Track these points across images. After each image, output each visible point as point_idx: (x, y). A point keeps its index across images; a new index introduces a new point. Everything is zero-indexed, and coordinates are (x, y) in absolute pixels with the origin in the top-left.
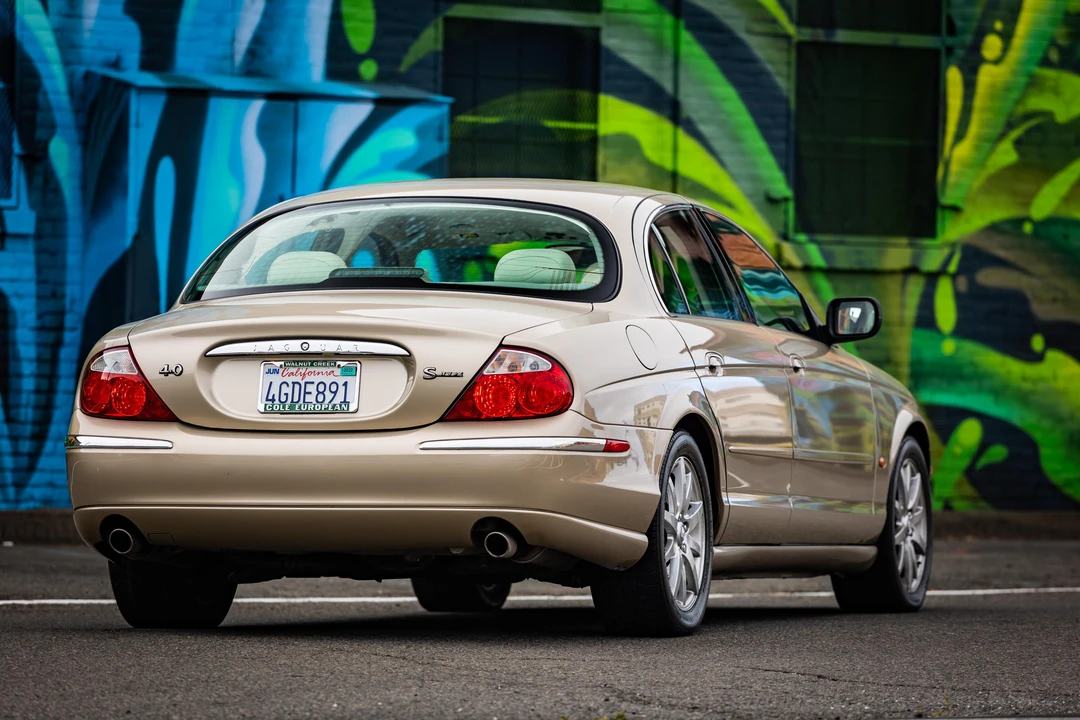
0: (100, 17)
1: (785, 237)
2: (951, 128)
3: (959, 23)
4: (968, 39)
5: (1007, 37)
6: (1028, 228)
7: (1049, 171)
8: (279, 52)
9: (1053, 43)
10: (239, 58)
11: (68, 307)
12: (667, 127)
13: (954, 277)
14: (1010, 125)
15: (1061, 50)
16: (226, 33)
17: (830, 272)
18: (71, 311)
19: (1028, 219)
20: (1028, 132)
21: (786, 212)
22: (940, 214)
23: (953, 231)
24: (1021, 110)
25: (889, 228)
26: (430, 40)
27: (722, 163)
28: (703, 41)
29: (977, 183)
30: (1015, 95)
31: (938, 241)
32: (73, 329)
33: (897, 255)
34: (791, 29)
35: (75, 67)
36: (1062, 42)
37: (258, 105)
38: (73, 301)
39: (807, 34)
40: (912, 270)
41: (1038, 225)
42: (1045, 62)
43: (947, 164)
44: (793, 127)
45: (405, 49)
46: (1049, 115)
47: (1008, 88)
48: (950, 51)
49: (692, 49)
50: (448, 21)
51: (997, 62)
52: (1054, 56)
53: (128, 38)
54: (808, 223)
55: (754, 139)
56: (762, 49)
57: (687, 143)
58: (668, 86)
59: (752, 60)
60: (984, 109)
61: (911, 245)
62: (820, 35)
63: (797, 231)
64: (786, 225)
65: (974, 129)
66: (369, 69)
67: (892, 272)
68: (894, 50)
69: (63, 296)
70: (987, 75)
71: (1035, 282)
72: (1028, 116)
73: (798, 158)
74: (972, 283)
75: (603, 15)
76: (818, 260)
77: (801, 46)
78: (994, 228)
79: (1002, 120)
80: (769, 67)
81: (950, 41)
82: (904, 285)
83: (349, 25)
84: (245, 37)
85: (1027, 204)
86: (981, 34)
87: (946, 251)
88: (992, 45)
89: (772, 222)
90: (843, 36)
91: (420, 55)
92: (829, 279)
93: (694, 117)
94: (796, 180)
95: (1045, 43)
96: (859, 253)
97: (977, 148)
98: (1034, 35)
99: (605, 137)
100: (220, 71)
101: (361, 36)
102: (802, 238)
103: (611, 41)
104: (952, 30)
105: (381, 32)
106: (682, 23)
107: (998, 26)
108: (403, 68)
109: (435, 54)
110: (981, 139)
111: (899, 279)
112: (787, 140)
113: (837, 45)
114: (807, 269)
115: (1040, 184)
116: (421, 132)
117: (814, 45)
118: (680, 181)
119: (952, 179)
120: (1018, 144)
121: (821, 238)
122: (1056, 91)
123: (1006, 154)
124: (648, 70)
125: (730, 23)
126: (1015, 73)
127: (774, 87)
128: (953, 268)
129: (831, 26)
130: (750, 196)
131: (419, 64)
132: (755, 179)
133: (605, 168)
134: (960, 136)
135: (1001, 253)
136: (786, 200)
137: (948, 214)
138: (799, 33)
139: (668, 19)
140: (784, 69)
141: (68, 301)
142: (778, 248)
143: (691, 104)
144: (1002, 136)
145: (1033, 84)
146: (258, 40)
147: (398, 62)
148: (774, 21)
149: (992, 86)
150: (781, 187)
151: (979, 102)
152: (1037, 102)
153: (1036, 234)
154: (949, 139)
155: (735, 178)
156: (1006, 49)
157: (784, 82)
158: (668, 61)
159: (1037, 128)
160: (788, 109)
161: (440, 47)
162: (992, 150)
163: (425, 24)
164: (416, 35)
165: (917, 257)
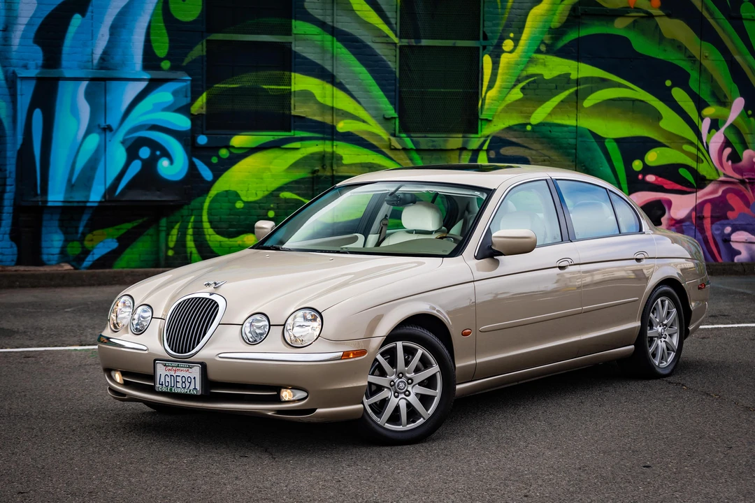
0: (20, 45)
1: (394, 135)
2: (486, 83)
3: (489, 35)
4: (495, 42)
5: (516, 41)
6: (529, 128)
7: (542, 101)
8: (117, 58)
9: (542, 42)
10: (95, 62)
11: (8, 176)
12: (328, 87)
13: (488, 151)
14: (518, 81)
15: (547, 45)
16: (89, 50)
17: (418, 151)
18: (10, 177)
19: (530, 124)
20: (528, 84)
21: (395, 123)
22: (480, 123)
23: (487, 130)
24: (525, 73)
25: (450, 130)
26: (199, 50)
27: (359, 103)
28: (347, 46)
29: (500, 108)
30: (522, 67)
31: (479, 135)
32: (11, 185)
33: (455, 141)
34: (396, 40)
35: (8, 68)
36: (547, 42)
37: (85, 84)
38: (10, 173)
39: (405, 42)
40: (463, 149)
41: (534, 126)
42: (538, 51)
43: (484, 100)
44: (398, 85)
45: (186, 55)
46: (542, 75)
47: (517, 64)
48: (484, 48)
49: (342, 51)
50: (208, 41)
51: (511, 52)
52: (543, 48)
53: (37, 54)
54: (405, 128)
55: (377, 91)
56: (381, 50)
57: (340, 94)
58: (329, 68)
59: (376, 55)
60: (503, 74)
61: (463, 137)
62: (413, 42)
63: (400, 132)
64: (395, 130)
65: (498, 83)
66: (166, 65)
67: (452, 150)
68: (454, 48)
69: (6, 170)
70: (505, 59)
71: (534, 152)
72: (528, 77)
73: (401, 99)
74: (498, 153)
75: (293, 36)
76: (410, 145)
77: (401, 47)
78: (510, 128)
79: (514, 79)
80: (384, 58)
81: (484, 43)
82: (460, 155)
83: (154, 45)
84: (98, 52)
85: (529, 117)
86: (502, 39)
87: (482, 139)
88: (508, 44)
89: (386, 129)
90: (424, 42)
91: (194, 58)
92: (419, 154)
93: (343, 82)
94: (400, 109)
95: (539, 42)
96: (433, 141)
97: (500, 92)
98: (532, 39)
99: (295, 91)
100: (86, 68)
101: (162, 49)
102: (403, 135)
103: (297, 48)
104: (485, 38)
105: (171, 48)
106: (335, 39)
107: (512, 35)
108: (184, 64)
109: (202, 56)
110: (502, 87)
111: (458, 152)
112: (395, 92)
113: (421, 46)
114: (405, 150)
115: (535, 108)
116: (175, 93)
117: (410, 47)
118: (335, 111)
119: (486, 107)
120: (523, 89)
121: (412, 135)
122: (544, 65)
123: (517, 94)
124: (319, 62)
125: (362, 38)
126: (521, 57)
127: (388, 67)
128: (485, 147)
129: (418, 38)
130: (374, 117)
131: (194, 61)
132: (377, 109)
133: (295, 106)
134: (490, 87)
135: (514, 140)
136: (395, 118)
137: (483, 122)
138: (400, 41)
139: (329, 37)
140: (393, 59)
141: (8, 172)
142: (389, 139)
143: (341, 76)
144: (515, 86)
145: (531, 61)
146: (105, 53)
147: (183, 61)
148: (387, 36)
149: (508, 63)
150: (391, 112)
151: (500, 71)
152: (533, 70)
153: (533, 131)
154: (485, 89)
155: (365, 109)
156: (516, 46)
157: (393, 64)
158: (329, 56)
159: (534, 82)
160: (396, 76)
161: (205, 53)
162: (509, 93)
163: (196, 44)
164: (191, 48)
165: (466, 143)
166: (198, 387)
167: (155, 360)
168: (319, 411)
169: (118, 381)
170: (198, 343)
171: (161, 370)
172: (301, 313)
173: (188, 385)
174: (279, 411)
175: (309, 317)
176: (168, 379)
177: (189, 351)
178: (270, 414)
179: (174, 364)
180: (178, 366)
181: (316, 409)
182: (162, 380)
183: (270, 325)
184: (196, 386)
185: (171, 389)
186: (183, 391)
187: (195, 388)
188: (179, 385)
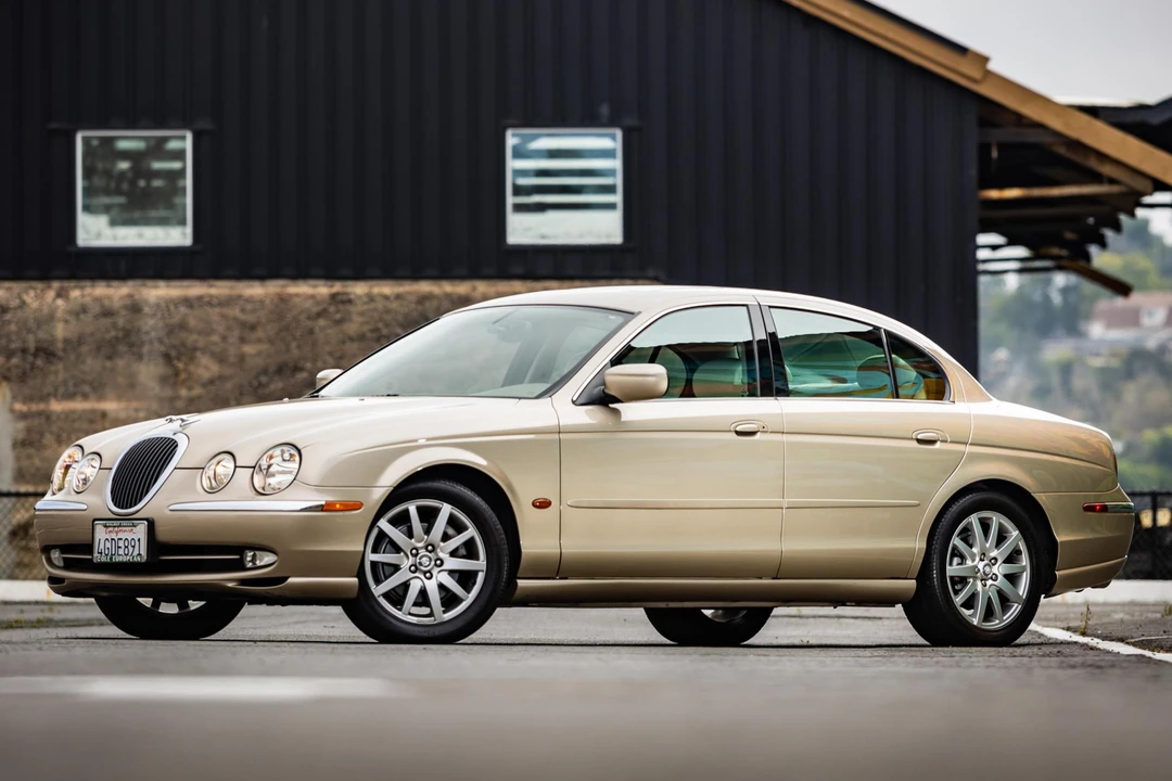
166: (144, 552)
167: (95, 520)
168: (291, 580)
169: (56, 563)
170: (147, 492)
171: (101, 534)
172: (277, 452)
173: (131, 549)
174: (243, 582)
175: (287, 456)
176: (108, 545)
177: (135, 505)
178: (230, 585)
179: (116, 523)
180: (120, 526)
181: (287, 578)
182: (102, 546)
183: (236, 467)
184: (140, 552)
185: (111, 558)
186: (125, 559)
187: (139, 554)
188: (121, 552)
